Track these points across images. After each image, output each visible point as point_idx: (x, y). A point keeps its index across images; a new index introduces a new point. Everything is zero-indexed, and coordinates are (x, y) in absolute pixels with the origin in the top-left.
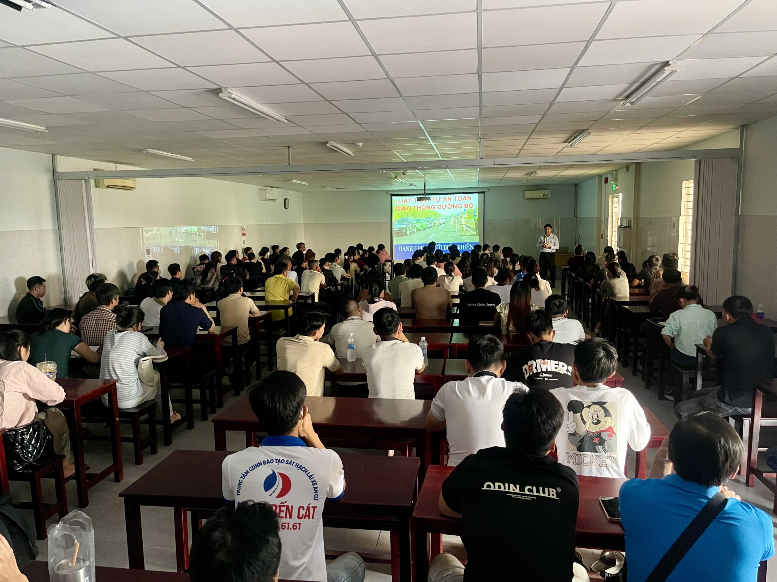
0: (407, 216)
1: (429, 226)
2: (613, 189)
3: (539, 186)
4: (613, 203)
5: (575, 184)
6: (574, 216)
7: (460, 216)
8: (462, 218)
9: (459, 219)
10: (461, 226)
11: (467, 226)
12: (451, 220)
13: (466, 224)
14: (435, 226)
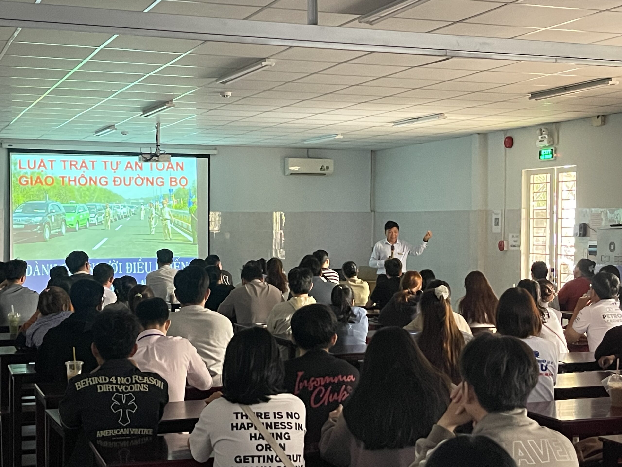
0: (44, 198)
1: (94, 221)
2: (540, 158)
3: (309, 150)
4: (528, 184)
5: (372, 151)
6: (370, 211)
7: (160, 203)
8: (164, 207)
9: (160, 209)
10: (162, 223)
11: (174, 222)
12: (143, 209)
13: (173, 219)
14: (107, 222)
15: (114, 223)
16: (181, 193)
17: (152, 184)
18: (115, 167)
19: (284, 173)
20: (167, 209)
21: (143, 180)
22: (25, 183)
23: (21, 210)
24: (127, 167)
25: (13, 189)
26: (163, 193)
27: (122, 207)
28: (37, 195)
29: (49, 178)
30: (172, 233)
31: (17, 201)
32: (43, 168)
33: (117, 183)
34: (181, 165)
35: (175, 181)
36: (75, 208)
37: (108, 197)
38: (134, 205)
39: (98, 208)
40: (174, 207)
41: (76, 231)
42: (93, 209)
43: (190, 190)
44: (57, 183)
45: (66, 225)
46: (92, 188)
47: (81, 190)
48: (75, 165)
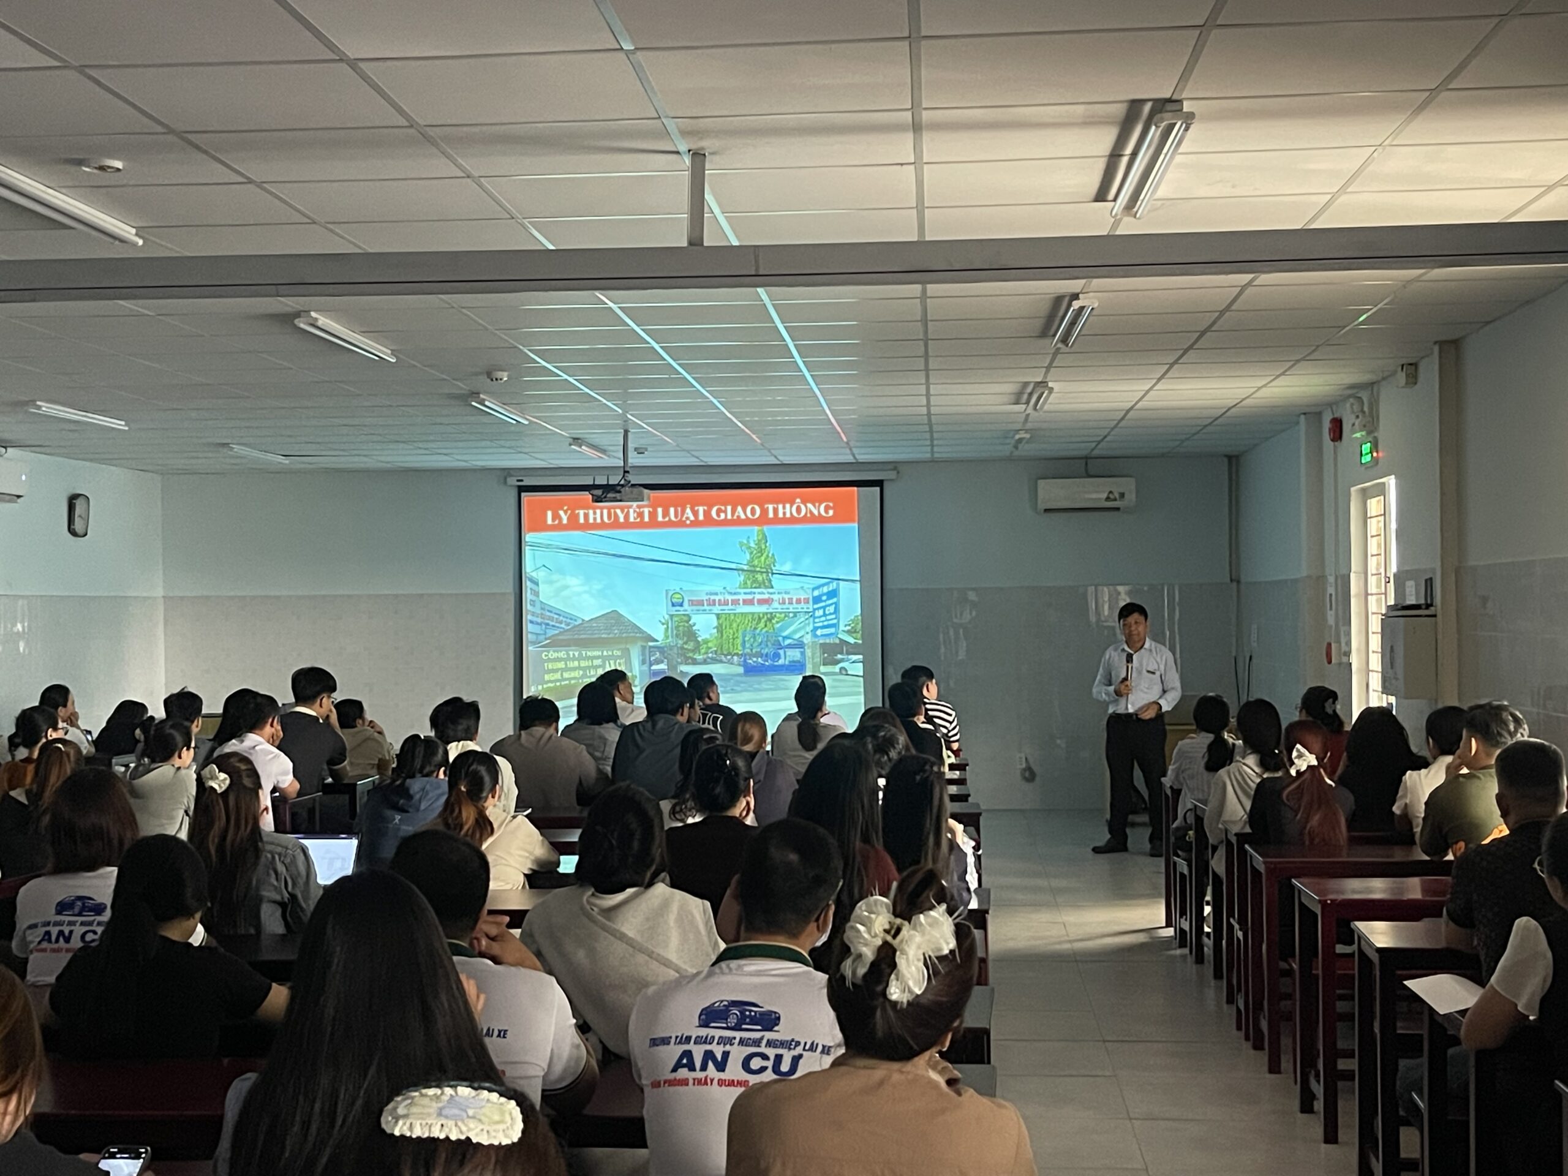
2: (1361, 462)
3: (1089, 461)
4: (1365, 518)
5: (1230, 458)
6: (1228, 580)
19: (1035, 509)
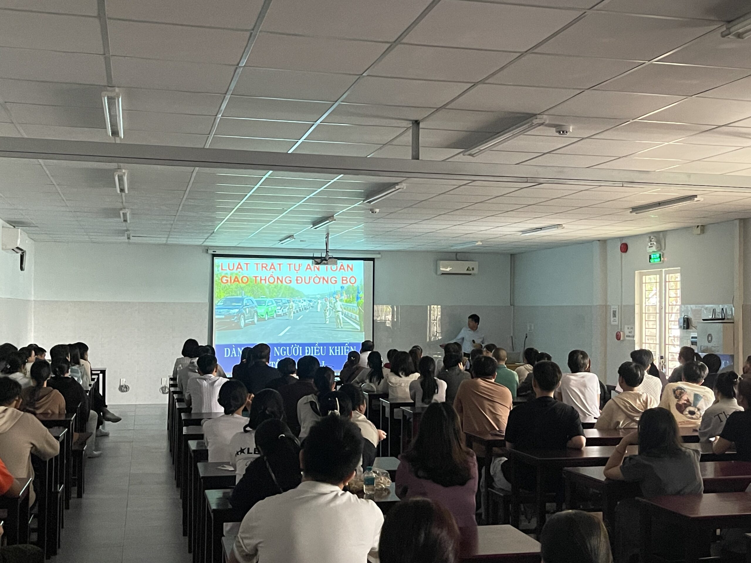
0: (241, 294)
1: (280, 312)
2: (650, 262)
3: (458, 254)
4: (641, 283)
5: (511, 255)
6: (509, 305)
7: (333, 298)
8: (337, 301)
9: (333, 303)
10: (335, 315)
11: (345, 314)
12: (319, 303)
13: (344, 311)
14: (290, 313)
15: (296, 314)
16: (351, 290)
17: (327, 282)
18: (297, 268)
19: (436, 274)
20: (339, 304)
21: (320, 279)
22: (226, 281)
23: (222, 304)
24: (307, 268)
25: (216, 286)
26: (335, 290)
27: (303, 301)
28: (234, 291)
29: (245, 278)
30: (343, 322)
31: (219, 296)
32: (240, 270)
33: (299, 282)
34: (351, 267)
35: (346, 280)
36: (265, 302)
37: (292, 293)
38: (313, 300)
39: (283, 302)
40: (345, 301)
41: (266, 320)
42: (280, 302)
43: (358, 287)
44: (251, 282)
45: (258, 316)
46: (279, 286)
47: (270, 287)
48: (265, 267)
